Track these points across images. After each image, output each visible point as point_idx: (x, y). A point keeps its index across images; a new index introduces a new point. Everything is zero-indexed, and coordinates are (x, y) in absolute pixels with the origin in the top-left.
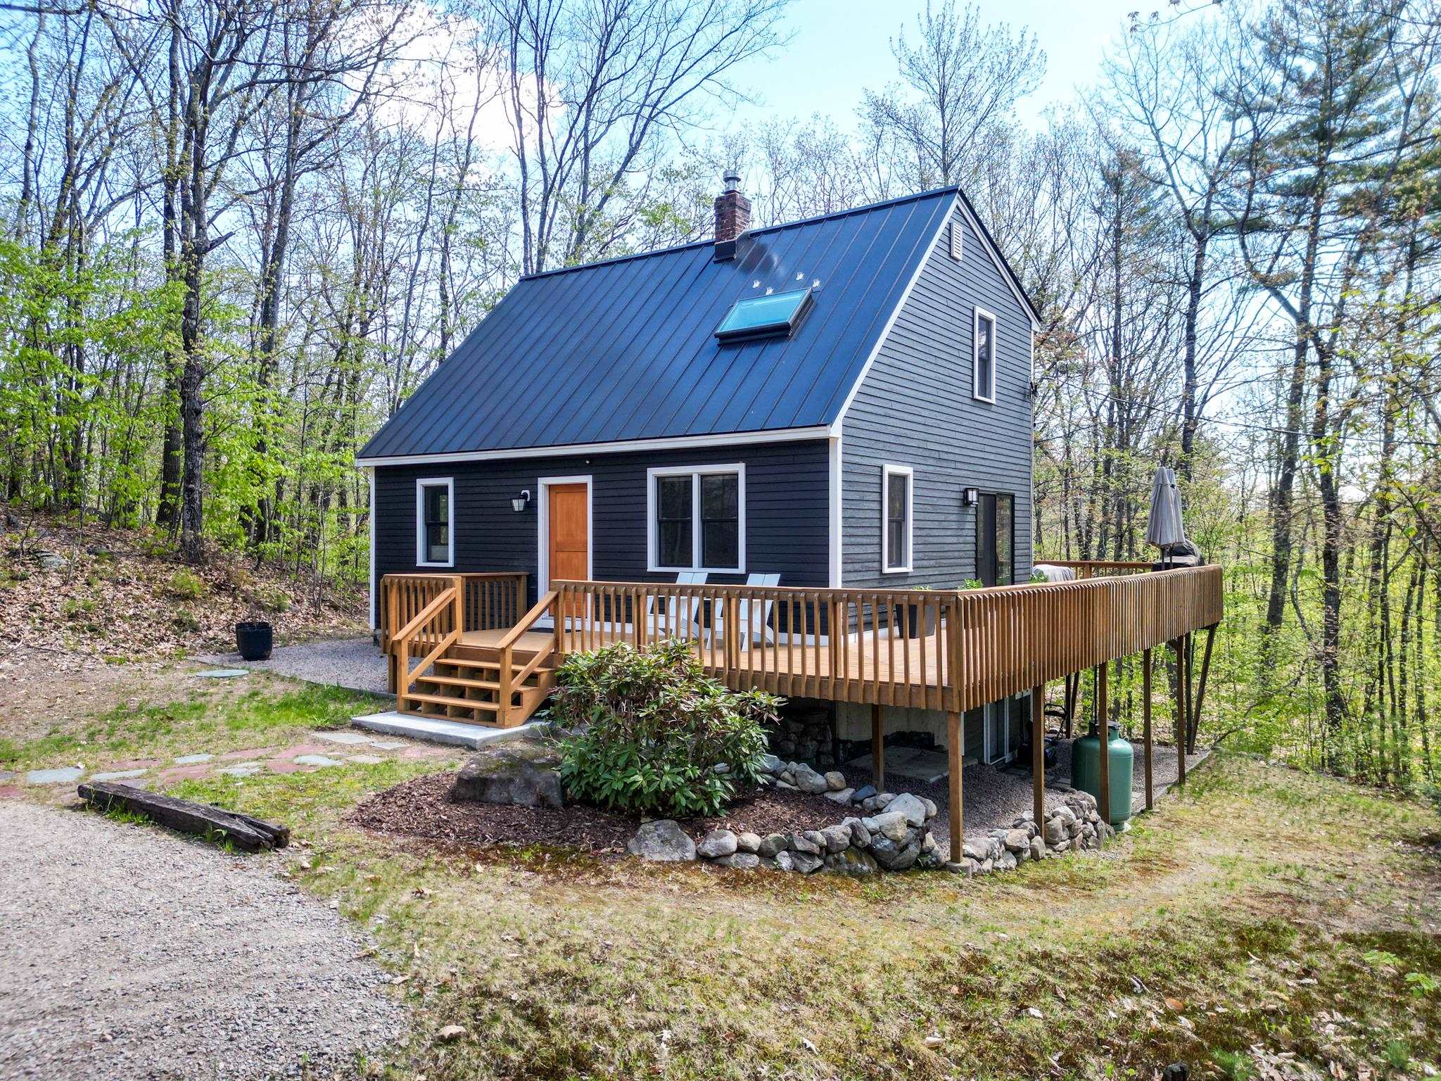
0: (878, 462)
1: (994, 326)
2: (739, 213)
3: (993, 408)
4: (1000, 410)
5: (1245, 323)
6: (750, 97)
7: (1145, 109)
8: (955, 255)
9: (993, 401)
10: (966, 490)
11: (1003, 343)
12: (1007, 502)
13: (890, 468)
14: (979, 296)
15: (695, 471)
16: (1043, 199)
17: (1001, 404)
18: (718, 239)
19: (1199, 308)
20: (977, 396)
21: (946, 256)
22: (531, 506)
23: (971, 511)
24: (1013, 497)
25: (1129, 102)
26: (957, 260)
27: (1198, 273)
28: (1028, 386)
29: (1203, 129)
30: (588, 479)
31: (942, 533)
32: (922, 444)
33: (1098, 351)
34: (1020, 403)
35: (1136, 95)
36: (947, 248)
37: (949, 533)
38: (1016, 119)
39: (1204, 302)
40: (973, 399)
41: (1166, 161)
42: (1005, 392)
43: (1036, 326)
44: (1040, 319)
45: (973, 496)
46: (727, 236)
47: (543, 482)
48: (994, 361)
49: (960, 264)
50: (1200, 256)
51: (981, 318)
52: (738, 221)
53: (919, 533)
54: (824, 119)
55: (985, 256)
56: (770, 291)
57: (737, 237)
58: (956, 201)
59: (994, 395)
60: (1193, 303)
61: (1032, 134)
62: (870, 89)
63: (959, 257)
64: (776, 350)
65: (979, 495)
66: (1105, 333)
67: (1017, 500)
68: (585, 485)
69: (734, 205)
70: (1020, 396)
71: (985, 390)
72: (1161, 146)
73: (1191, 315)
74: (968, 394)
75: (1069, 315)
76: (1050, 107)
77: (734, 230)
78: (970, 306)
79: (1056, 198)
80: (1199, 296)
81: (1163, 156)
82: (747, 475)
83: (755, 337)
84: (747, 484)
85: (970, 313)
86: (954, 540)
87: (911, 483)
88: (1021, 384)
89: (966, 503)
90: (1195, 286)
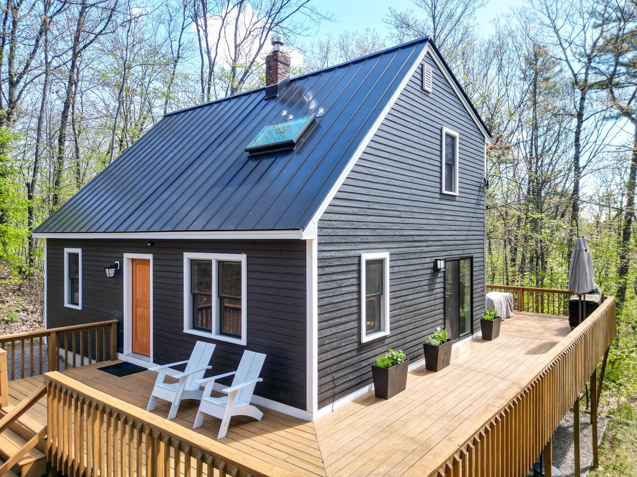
0: (357, 253)
1: (458, 140)
2: (280, 66)
3: (457, 199)
4: (463, 200)
5: (602, 137)
6: (328, 17)
7: (551, 19)
8: (426, 88)
9: (457, 193)
10: (436, 260)
11: (464, 152)
12: (468, 262)
13: (366, 256)
14: (446, 119)
15: (214, 257)
16: (493, 70)
17: (462, 195)
18: (267, 85)
19: (582, 129)
20: (444, 191)
21: (419, 88)
22: (119, 273)
23: (441, 275)
24: (472, 258)
25: (540, 15)
26: (428, 93)
27: (582, 108)
28: (483, 181)
29: (584, 29)
30: (150, 257)
31: (416, 296)
32: (400, 233)
33: (521, 153)
34: (477, 193)
35: (545, 11)
36: (419, 82)
37: (422, 295)
38: (476, 21)
39: (584, 125)
40: (441, 194)
41: (562, 46)
42: (466, 186)
43: (487, 140)
44: (490, 136)
45: (441, 264)
46: (272, 82)
47: (127, 256)
48: (457, 165)
49: (430, 95)
50: (583, 99)
51: (447, 135)
52: (280, 71)
53: (395, 301)
54: (372, 31)
55: (451, 91)
56: (291, 117)
57: (279, 82)
58: (427, 48)
59: (457, 189)
60: (579, 127)
61: (487, 38)
62: (393, 8)
63: (430, 90)
64: (281, 161)
65: (446, 261)
66: (525, 143)
67: (475, 260)
68: (149, 260)
69: (276, 60)
70: (477, 189)
71: (450, 186)
72: (560, 39)
73: (578, 133)
74: (438, 190)
75: (505, 134)
76: (496, 18)
77: (277, 77)
78: (439, 126)
79: (500, 69)
80: (582, 122)
81: (561, 44)
82: (248, 264)
83: (271, 151)
84: (248, 271)
85: (439, 132)
86: (427, 299)
87: (388, 264)
88: (479, 180)
89: (436, 269)
90: (580, 116)
